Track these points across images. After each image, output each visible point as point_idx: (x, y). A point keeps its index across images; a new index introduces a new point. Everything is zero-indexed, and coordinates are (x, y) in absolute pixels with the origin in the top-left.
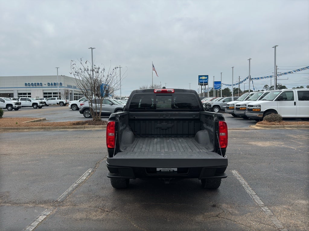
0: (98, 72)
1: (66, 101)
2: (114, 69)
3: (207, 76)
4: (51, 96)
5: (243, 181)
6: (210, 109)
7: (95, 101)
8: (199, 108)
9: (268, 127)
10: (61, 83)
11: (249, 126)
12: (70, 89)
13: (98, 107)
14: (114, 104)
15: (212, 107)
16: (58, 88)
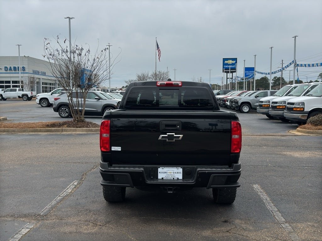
0: (80, 55)
1: (32, 94)
2: (102, 51)
3: (235, 59)
4: (9, 86)
5: (264, 197)
6: (237, 107)
7: (77, 95)
8: (212, 105)
9: (312, 133)
10: (23, 68)
11: (287, 131)
12: (36, 76)
13: (80, 102)
14: (102, 99)
15: (239, 104)
16: (20, 75)
